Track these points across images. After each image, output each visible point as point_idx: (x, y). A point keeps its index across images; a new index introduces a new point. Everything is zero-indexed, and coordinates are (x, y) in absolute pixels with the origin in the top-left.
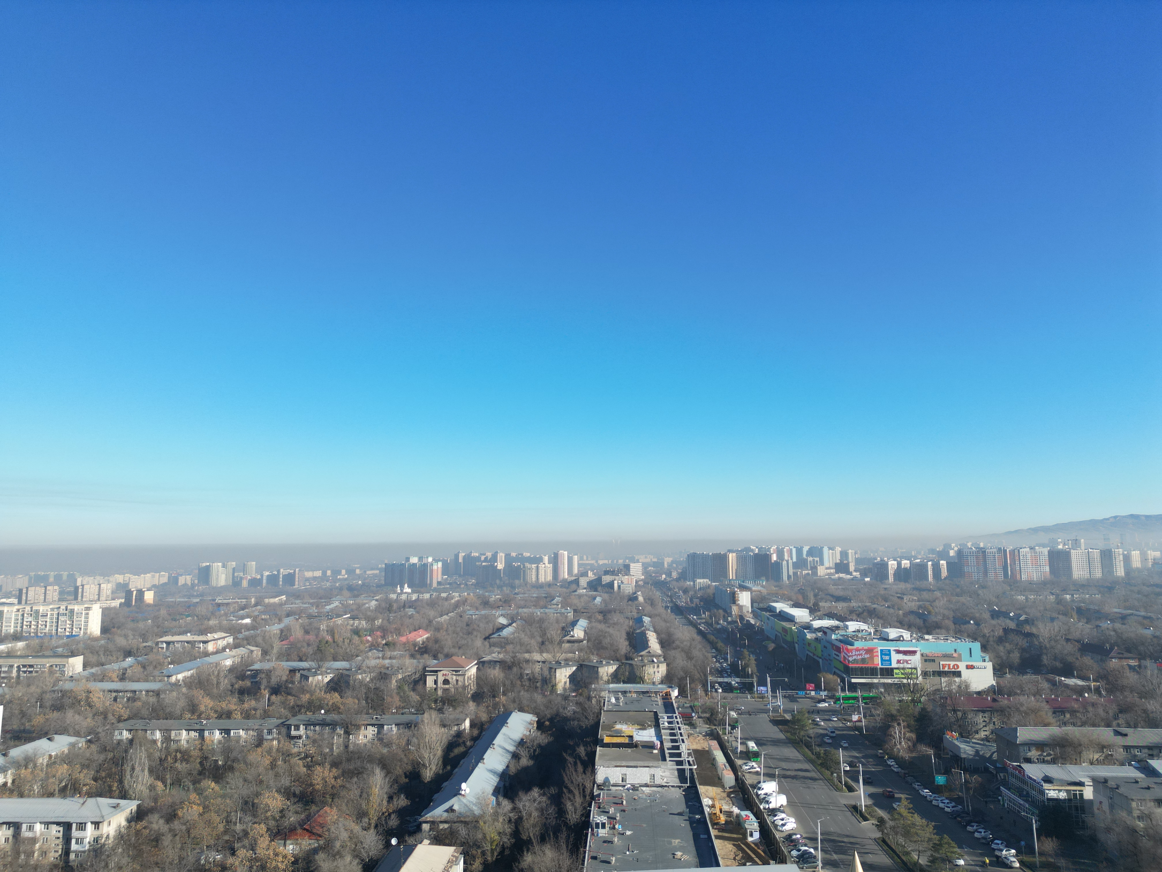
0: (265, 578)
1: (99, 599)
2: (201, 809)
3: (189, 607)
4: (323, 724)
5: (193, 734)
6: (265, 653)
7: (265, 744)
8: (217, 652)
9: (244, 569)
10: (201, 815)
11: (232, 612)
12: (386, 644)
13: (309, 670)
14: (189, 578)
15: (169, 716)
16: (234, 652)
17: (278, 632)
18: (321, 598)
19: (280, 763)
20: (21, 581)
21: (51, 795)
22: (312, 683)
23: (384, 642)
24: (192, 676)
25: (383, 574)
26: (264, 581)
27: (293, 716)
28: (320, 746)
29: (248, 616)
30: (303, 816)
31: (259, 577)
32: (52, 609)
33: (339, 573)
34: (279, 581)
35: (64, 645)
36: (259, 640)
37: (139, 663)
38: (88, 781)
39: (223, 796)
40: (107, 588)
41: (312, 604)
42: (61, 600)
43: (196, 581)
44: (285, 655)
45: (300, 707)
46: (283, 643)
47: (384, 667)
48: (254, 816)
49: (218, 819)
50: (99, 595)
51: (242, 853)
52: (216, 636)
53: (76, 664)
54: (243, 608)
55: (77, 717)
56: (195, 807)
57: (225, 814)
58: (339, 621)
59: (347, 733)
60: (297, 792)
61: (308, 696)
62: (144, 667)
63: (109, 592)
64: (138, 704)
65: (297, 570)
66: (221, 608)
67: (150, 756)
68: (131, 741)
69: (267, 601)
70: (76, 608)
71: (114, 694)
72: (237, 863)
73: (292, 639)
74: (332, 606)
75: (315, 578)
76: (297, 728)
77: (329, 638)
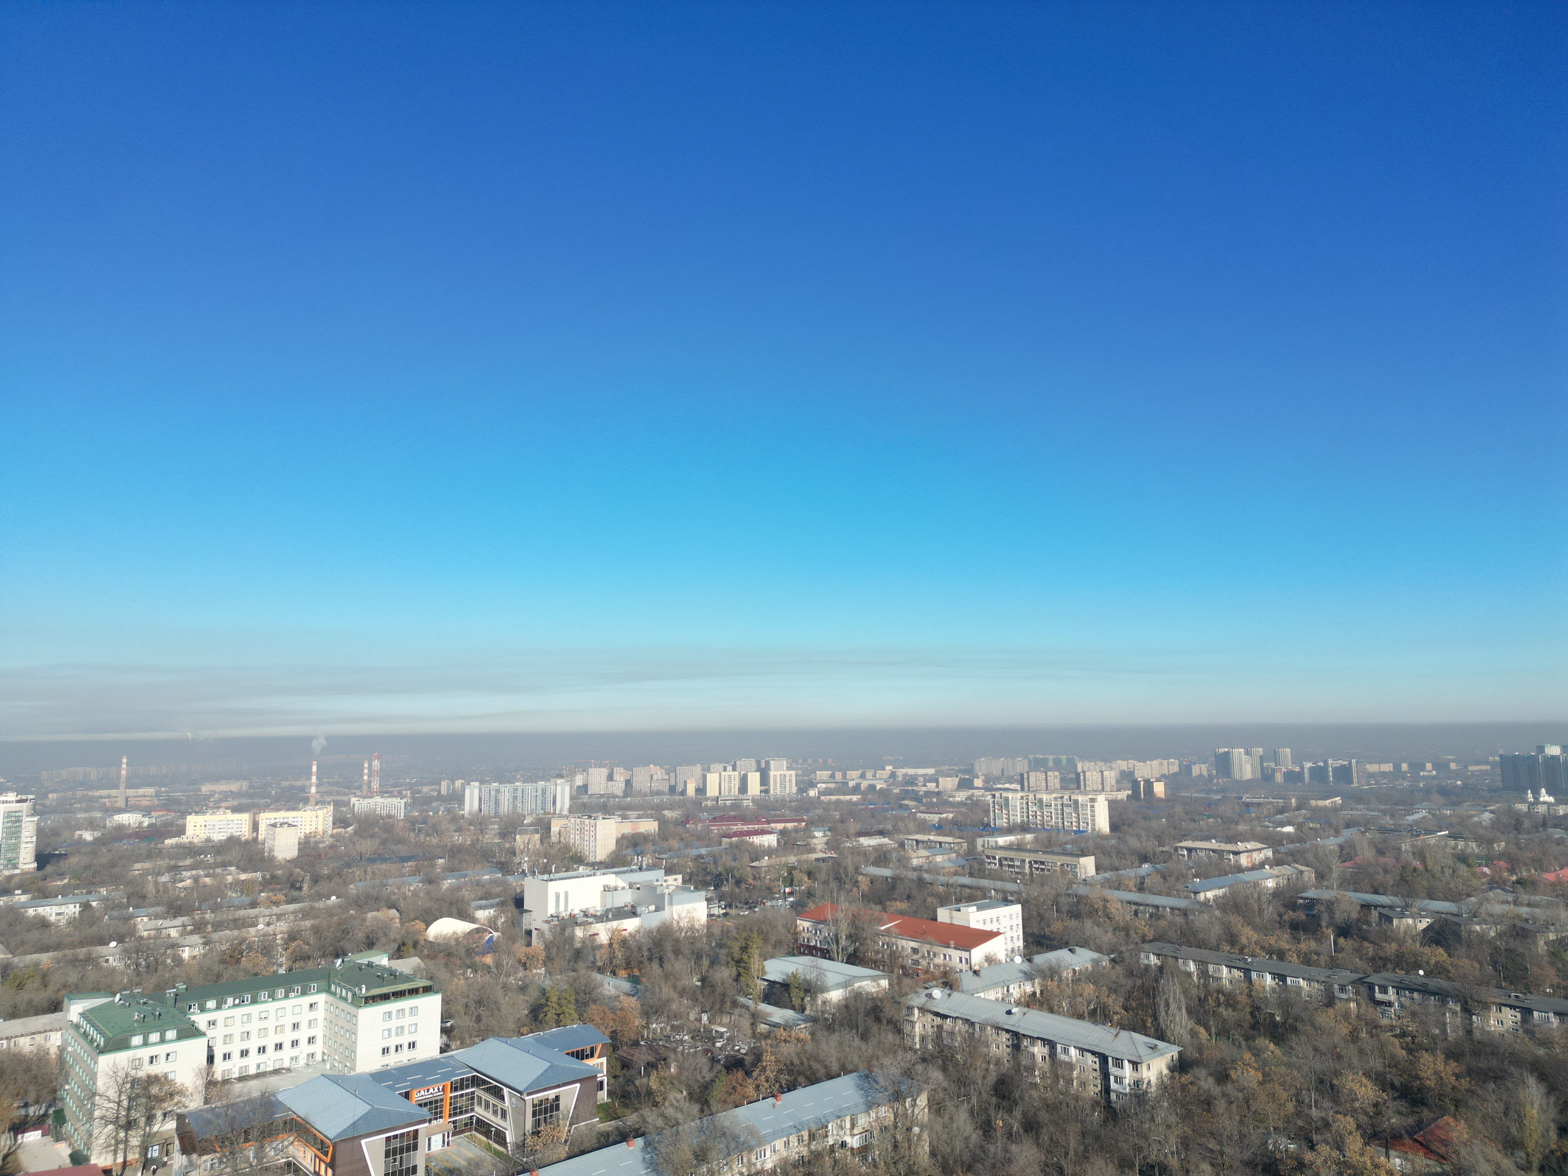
0: (1306, 771)
1: (1103, 790)
2: (1260, 1076)
3: (1209, 804)
4: (1425, 991)
5: (1237, 973)
6: (1321, 876)
7: (1339, 1005)
8: (1253, 868)
9: (1276, 758)
10: (1260, 1083)
11: (1268, 816)
12: (1518, 882)
13: (1391, 908)
14: (1204, 767)
15: (1202, 945)
16: (1277, 870)
17: (1336, 848)
18: (1396, 804)
19: (1363, 1035)
20: (1021, 765)
21: (1081, 1017)
22: (1398, 927)
23: (1514, 878)
24: (1225, 895)
25: (1498, 771)
26: (1307, 776)
27: (1377, 971)
28: (1423, 1023)
29: (1289, 823)
30: (1410, 1120)
31: (1297, 769)
32: (1055, 799)
33: (1423, 768)
34: (1328, 777)
35: (1074, 842)
36: (1310, 856)
37: (1158, 871)
38: (1118, 1009)
39: (1289, 1065)
40: (1111, 776)
41: (1384, 812)
42: (1063, 788)
43: (1214, 772)
44: (1353, 882)
45: (1385, 960)
46: (1347, 864)
47: (1519, 917)
48: (1336, 1101)
49: (1285, 1095)
50: (1103, 784)
51: (1324, 1149)
52: (1250, 846)
53: (1088, 865)
54: (1281, 811)
55: (1096, 928)
56: (1252, 1072)
57: (1293, 1091)
58: (1432, 840)
59: (1467, 1011)
60: (1397, 1083)
61: (1394, 946)
62: (1164, 877)
63: (1113, 782)
64: (1163, 923)
65: (1354, 761)
66: (1252, 809)
67: (1185, 992)
68: (1161, 969)
69: (1313, 803)
70: (1080, 798)
71: (1134, 907)
72: (1319, 1162)
73: (1358, 860)
74: (1416, 817)
75: (1383, 774)
76: (1384, 990)
77: (1417, 864)
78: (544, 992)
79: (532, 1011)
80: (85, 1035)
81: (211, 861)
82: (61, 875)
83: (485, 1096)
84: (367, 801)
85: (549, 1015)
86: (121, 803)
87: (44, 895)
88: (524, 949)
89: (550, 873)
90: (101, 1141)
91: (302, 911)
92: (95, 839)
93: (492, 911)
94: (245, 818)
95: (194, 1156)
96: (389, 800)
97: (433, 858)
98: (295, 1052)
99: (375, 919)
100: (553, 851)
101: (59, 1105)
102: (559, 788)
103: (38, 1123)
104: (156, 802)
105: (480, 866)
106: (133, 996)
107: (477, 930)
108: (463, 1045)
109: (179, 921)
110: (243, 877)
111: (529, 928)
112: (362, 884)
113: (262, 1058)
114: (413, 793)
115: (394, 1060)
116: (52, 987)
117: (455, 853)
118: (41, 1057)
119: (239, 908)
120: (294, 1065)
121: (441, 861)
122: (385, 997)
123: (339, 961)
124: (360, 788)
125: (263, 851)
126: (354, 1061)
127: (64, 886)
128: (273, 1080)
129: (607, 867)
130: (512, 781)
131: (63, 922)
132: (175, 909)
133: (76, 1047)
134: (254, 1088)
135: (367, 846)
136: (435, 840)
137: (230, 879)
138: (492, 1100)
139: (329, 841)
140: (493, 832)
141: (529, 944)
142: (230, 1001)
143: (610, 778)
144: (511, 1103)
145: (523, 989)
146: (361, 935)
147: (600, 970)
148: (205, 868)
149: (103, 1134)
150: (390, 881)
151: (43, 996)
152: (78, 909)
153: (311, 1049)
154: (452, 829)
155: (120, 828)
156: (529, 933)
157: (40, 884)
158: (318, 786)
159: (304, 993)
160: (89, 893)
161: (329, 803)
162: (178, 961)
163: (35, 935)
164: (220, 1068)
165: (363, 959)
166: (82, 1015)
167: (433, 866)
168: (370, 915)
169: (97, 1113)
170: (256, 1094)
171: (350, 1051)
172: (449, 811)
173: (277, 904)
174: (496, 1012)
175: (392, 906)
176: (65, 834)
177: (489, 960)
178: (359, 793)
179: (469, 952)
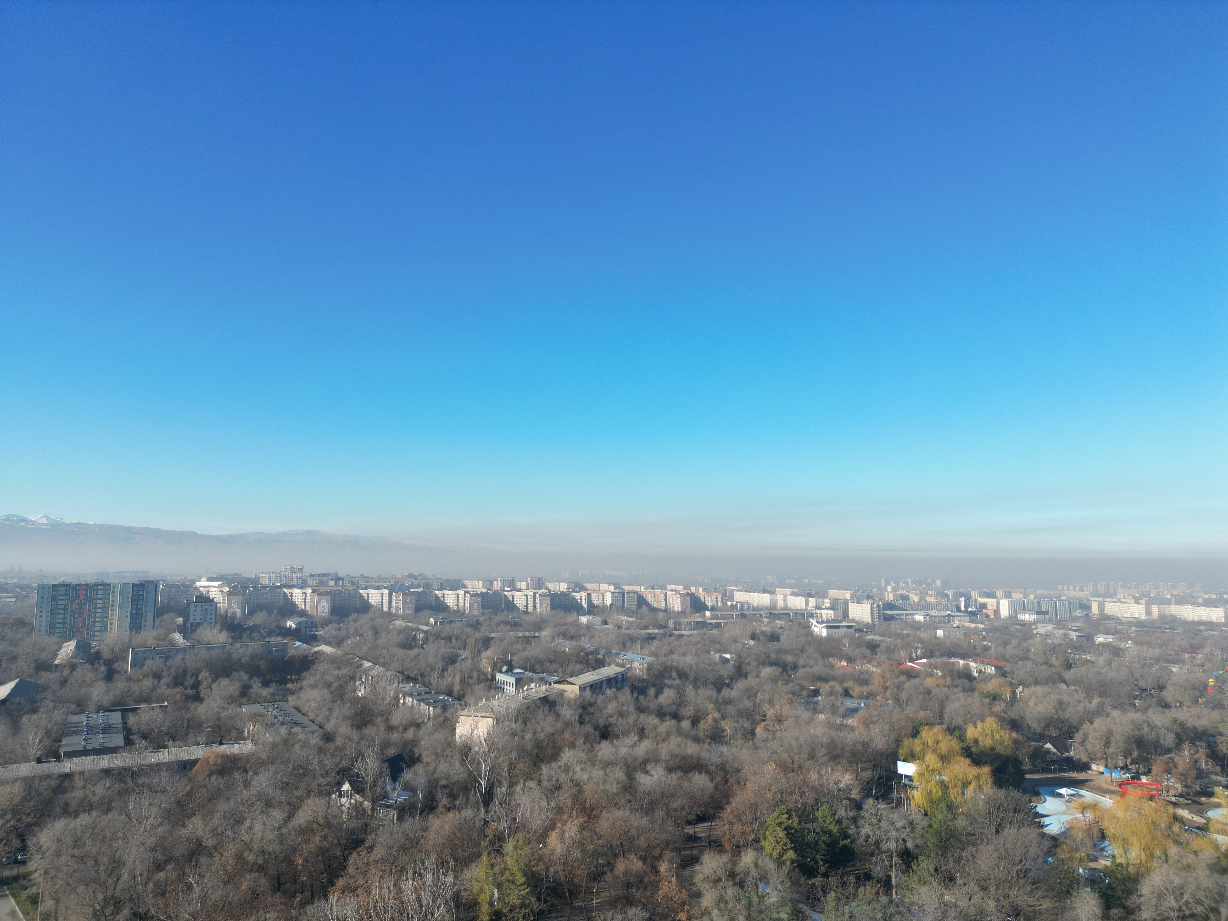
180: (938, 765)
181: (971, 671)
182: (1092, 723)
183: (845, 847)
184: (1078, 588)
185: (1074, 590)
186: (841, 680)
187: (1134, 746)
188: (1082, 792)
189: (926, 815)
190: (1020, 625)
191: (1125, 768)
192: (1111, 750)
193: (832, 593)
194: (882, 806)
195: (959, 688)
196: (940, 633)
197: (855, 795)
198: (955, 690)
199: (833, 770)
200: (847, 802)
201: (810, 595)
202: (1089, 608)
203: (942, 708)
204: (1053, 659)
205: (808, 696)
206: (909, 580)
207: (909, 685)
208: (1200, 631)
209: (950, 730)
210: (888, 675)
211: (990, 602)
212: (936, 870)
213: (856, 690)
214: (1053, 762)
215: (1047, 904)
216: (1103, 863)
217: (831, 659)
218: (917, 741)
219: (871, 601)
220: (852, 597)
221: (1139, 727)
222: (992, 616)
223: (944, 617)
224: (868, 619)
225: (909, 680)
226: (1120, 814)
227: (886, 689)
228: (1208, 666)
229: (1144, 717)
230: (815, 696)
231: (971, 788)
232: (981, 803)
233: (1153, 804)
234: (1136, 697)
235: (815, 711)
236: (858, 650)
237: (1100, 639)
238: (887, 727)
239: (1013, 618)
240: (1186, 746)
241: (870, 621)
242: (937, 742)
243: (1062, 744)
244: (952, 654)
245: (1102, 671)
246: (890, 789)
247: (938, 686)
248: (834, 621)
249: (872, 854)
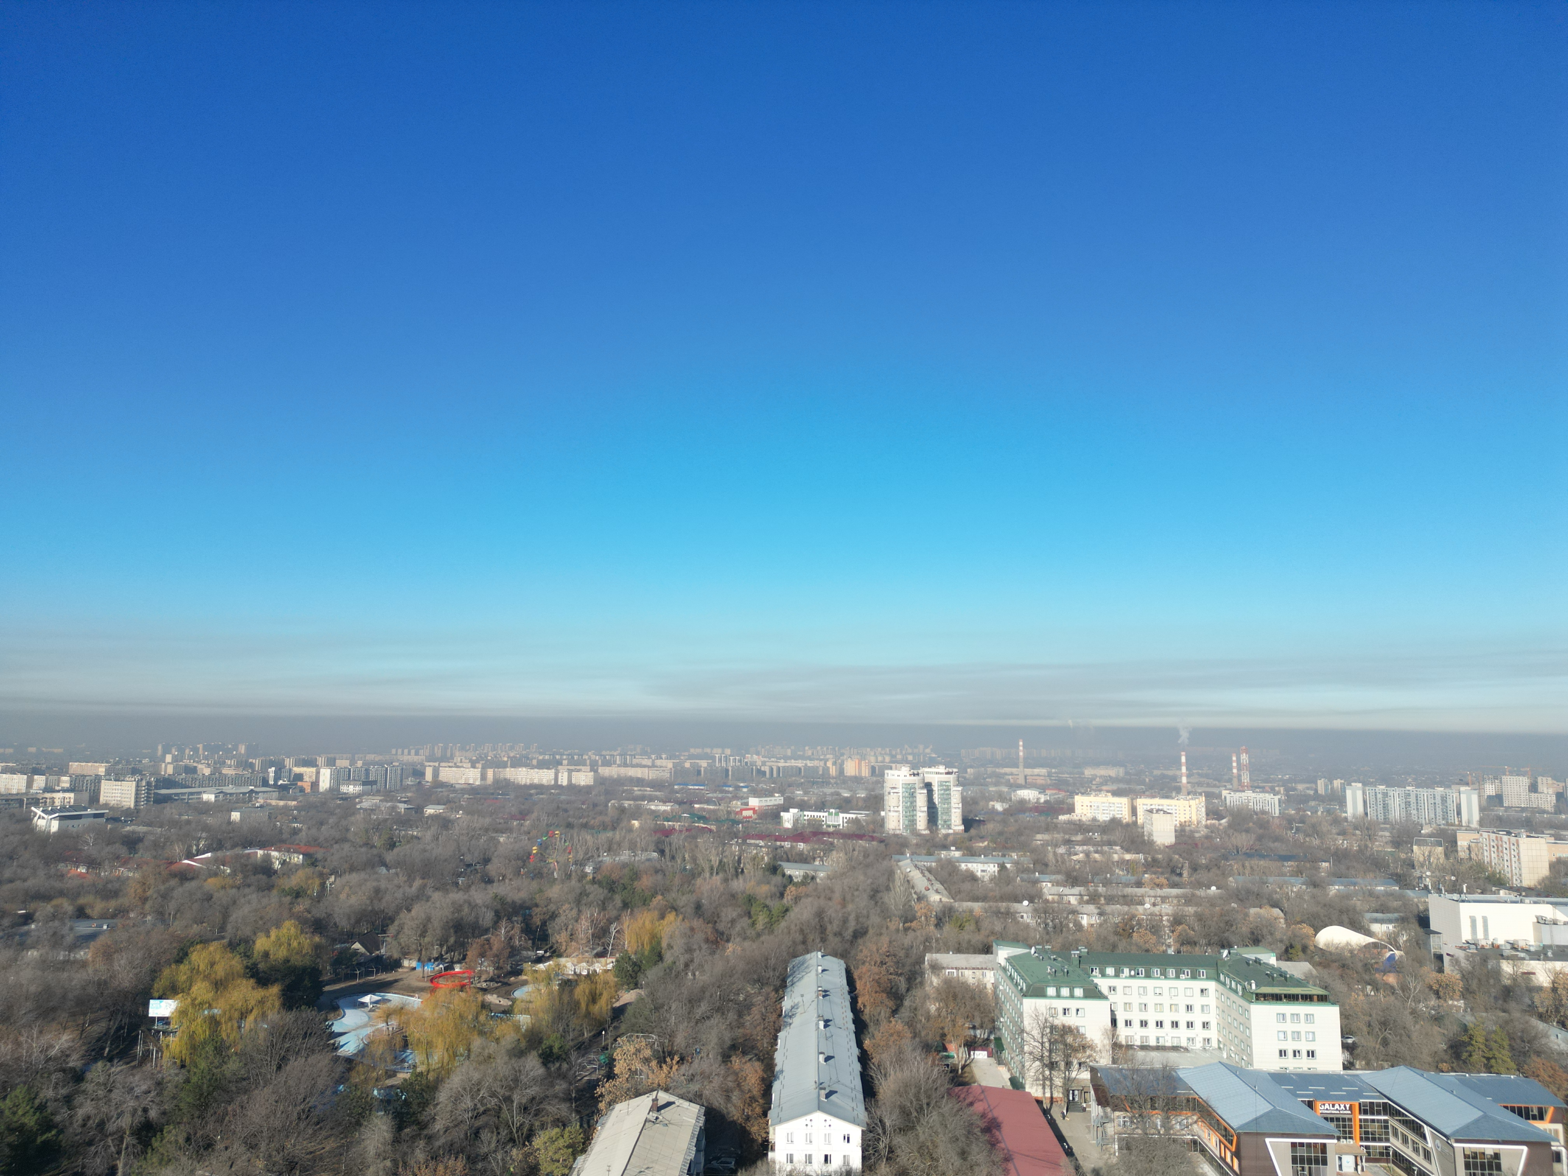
78: (1465, 1029)
79: (1451, 1047)
80: (1011, 977)
81: (1099, 839)
82: (982, 838)
83: (1401, 1129)
84: (1238, 794)
85: (1475, 1057)
86: (1021, 781)
87: (971, 853)
88: (1435, 974)
89: (1460, 892)
90: (1032, 1074)
91: (1184, 896)
92: (1005, 810)
93: (1391, 927)
94: (1124, 801)
95: (1108, 1110)
96: (1262, 795)
97: (1315, 860)
98: (1191, 1033)
99: (1258, 915)
100: (1463, 868)
101: (998, 1034)
102: (1463, 797)
103: (984, 1045)
104: (1049, 782)
105: (1372, 875)
106: (1045, 951)
107: (1375, 945)
108: (1368, 1066)
109: (1077, 890)
110: (1128, 857)
111: (1438, 951)
112: (1241, 878)
113: (1160, 1032)
114: (1285, 790)
115: (1292, 1065)
116: (984, 932)
117: (1340, 857)
118: (982, 988)
119: (1127, 885)
120: (1191, 1047)
121: (1325, 865)
122: (1277, 998)
123: (1225, 953)
124: (1230, 781)
125: (1143, 835)
126: (1250, 1055)
127: (985, 847)
128: (1173, 1056)
129: (1539, 895)
130: (1402, 784)
131: (986, 879)
132: (1073, 879)
133: (1005, 987)
134: (1156, 1060)
135: (1243, 840)
136: (1316, 842)
137: (1116, 857)
138: (1411, 1136)
139: (1204, 832)
140: (1384, 840)
141: (1441, 970)
142: (1126, 971)
143: (1533, 788)
144: (1436, 1146)
145: (1438, 1019)
146: (1245, 930)
147: (1541, 1017)
148: (1094, 845)
149: (1033, 1068)
150: (1271, 879)
151: (978, 939)
152: (996, 869)
153: (1206, 1034)
154: (1334, 831)
155: (1022, 802)
156: (1440, 958)
157: (968, 844)
158: (1188, 776)
159: (1194, 977)
160: (1003, 856)
161: (1200, 794)
162: (1079, 926)
163: (967, 886)
164: (1123, 1033)
165: (1251, 954)
166: (1007, 960)
167: (1317, 869)
168: (1253, 911)
169: (1026, 1048)
170: (1158, 1066)
171: (1246, 1045)
172: (1328, 812)
173: (1160, 886)
174: (1405, 1038)
175: (1275, 905)
176: (982, 803)
177: (1391, 979)
178: (1229, 787)
179: (1367, 967)
180: (209, 996)
181: (272, 863)
182: (409, 911)
183: (45, 1143)
184: (413, 752)
185: (409, 754)
186: (73, 894)
187: (452, 931)
188: (389, 996)
189: (183, 1066)
190: (342, 799)
191: (439, 959)
192: (427, 940)
193: (75, 767)
194: (118, 1068)
195: (252, 888)
196: (236, 816)
197: (74, 1062)
198: (247, 890)
199: (41, 1032)
200: (60, 1075)
201: (37, 771)
202: (423, 774)
203: (226, 915)
204: (376, 838)
205: (12, 926)
206: (200, 746)
207: (180, 892)
208: (531, 795)
209: (232, 946)
210: (151, 881)
211: (308, 772)
212: (188, 1140)
213: (98, 906)
214: (359, 965)
215: (330, 1145)
216: (403, 1076)
217: (61, 866)
218: (184, 968)
219: (138, 777)
220: (108, 773)
221: (458, 908)
222: (308, 790)
223: (244, 794)
224: (129, 802)
225: (182, 884)
226: (427, 1014)
227: (144, 900)
228: (534, 833)
229: (466, 897)
230: (26, 923)
231: (251, 1018)
232: (262, 1035)
233: (463, 994)
234: (459, 875)
235: (23, 946)
236: (108, 849)
237: (430, 811)
238: (140, 955)
239: (334, 791)
240: (503, 923)
241: (132, 806)
242: (212, 964)
243: (372, 943)
244: (249, 843)
245: (429, 848)
246: (134, 1042)
247: (223, 887)
248: (73, 808)
249: (90, 1143)
